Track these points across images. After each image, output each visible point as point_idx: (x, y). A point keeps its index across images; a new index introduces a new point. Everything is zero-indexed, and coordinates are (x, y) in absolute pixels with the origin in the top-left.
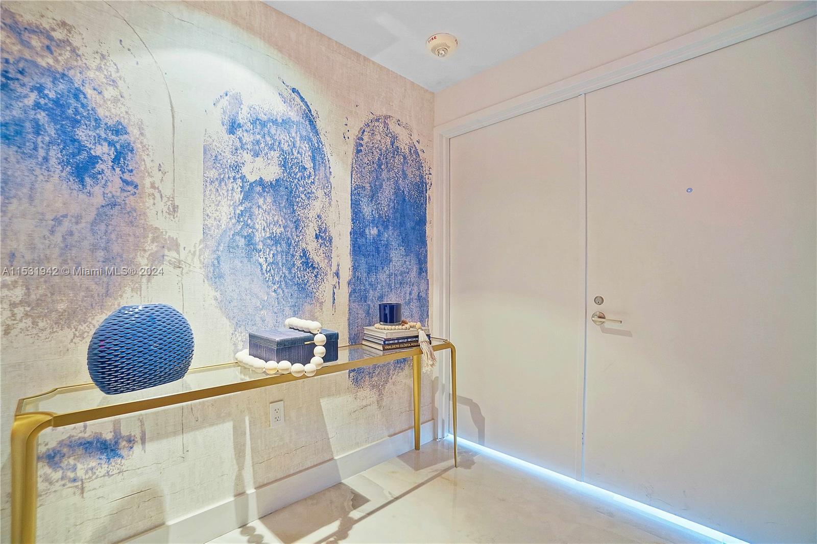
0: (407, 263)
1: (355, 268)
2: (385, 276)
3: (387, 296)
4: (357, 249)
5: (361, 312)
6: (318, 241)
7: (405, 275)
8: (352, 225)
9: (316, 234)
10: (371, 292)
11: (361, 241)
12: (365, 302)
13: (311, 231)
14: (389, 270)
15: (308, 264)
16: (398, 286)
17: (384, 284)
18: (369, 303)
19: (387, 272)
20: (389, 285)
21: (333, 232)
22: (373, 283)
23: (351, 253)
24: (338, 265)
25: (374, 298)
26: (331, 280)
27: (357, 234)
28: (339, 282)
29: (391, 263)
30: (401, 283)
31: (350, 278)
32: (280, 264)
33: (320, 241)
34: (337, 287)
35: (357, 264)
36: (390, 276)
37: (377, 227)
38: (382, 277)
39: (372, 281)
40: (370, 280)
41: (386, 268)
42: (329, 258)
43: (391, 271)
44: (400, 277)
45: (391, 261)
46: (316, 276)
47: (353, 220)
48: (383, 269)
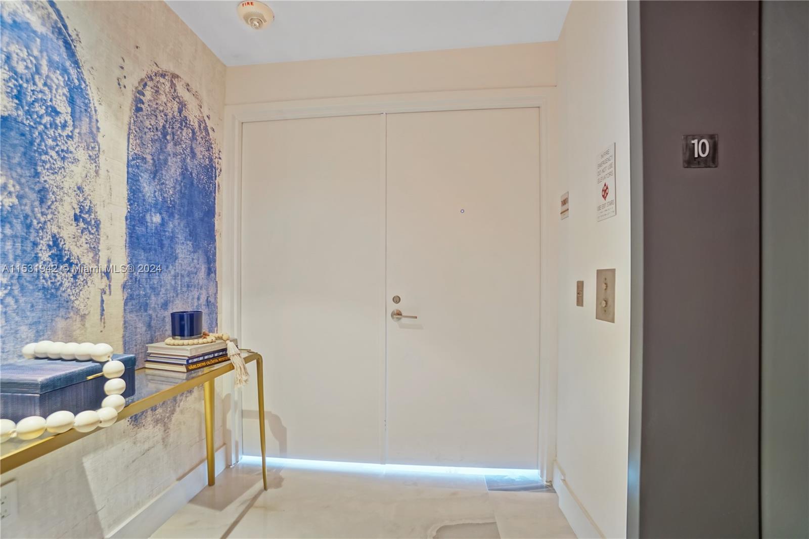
0: (195, 261)
1: (133, 263)
2: (170, 278)
3: (173, 302)
4: (134, 241)
5: (140, 325)
6: (77, 225)
7: (192, 276)
8: (129, 207)
9: (75, 215)
10: (153, 298)
11: (140, 230)
12: (146, 311)
13: (66, 209)
14: (175, 270)
15: (60, 257)
16: (184, 289)
17: (169, 287)
18: (150, 312)
19: (173, 272)
20: (175, 289)
21: (102, 213)
22: (156, 286)
23: (127, 245)
24: (109, 261)
25: (156, 306)
26: (98, 282)
27: (135, 220)
28: (110, 286)
29: (177, 261)
30: (188, 286)
31: (125, 279)
32: (11, 257)
33: (82, 225)
34: (108, 292)
35: (134, 261)
36: (175, 276)
37: (161, 214)
38: (167, 278)
39: (154, 284)
40: (151, 283)
41: (171, 267)
42: (95, 250)
43: (177, 271)
44: (187, 279)
45: (176, 258)
46: (75, 277)
47: (129, 200)
48: (167, 268)
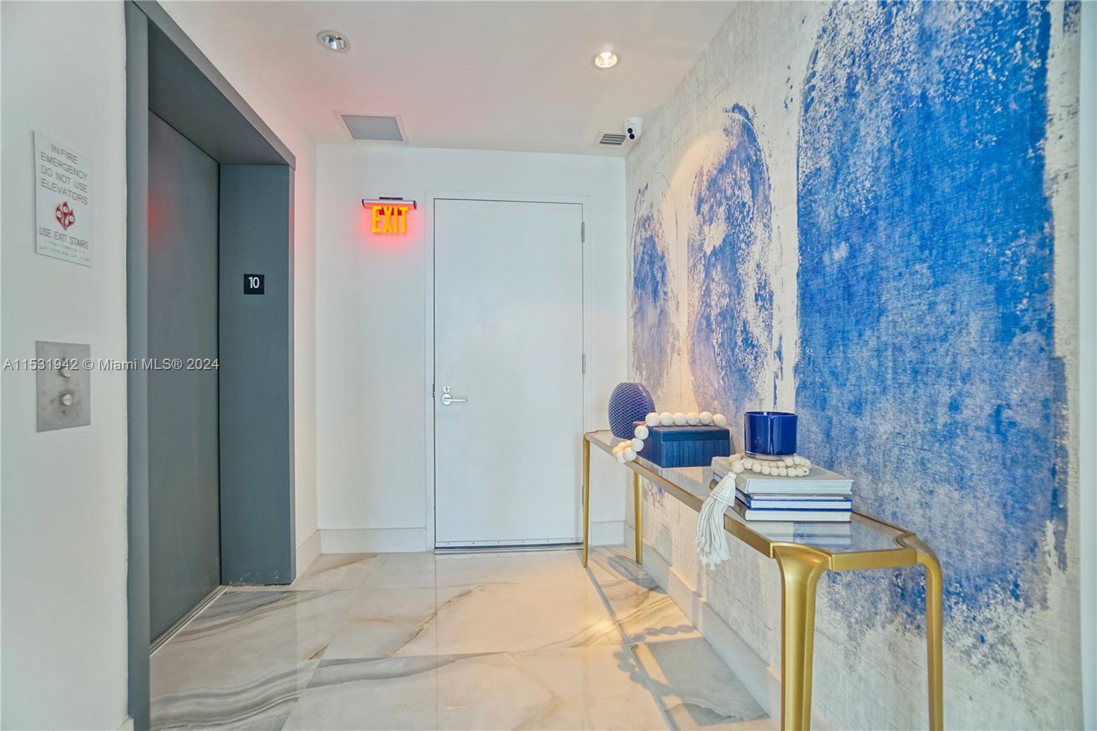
0: (942, 308)
1: (805, 340)
2: (866, 354)
3: (873, 403)
4: (808, 302)
5: (814, 428)
6: (757, 305)
7: (929, 347)
8: (800, 258)
9: (756, 294)
10: (835, 390)
11: (816, 283)
12: (823, 409)
13: (750, 293)
14: (878, 337)
15: (749, 343)
16: (905, 379)
17: (864, 373)
18: (830, 413)
19: (873, 343)
20: (879, 377)
21: (774, 284)
22: (839, 370)
23: (799, 312)
24: (781, 338)
25: (840, 404)
26: (771, 364)
27: (809, 271)
28: (782, 368)
29: (883, 319)
30: (915, 372)
31: (797, 360)
32: (726, 345)
33: (760, 303)
34: (780, 376)
35: (807, 333)
36: (879, 352)
38: (861, 354)
39: (836, 367)
40: (831, 364)
41: (868, 333)
42: (769, 327)
43: (884, 338)
44: (911, 355)
45: (882, 312)
46: (755, 359)
47: (800, 248)
48: (860, 335)
